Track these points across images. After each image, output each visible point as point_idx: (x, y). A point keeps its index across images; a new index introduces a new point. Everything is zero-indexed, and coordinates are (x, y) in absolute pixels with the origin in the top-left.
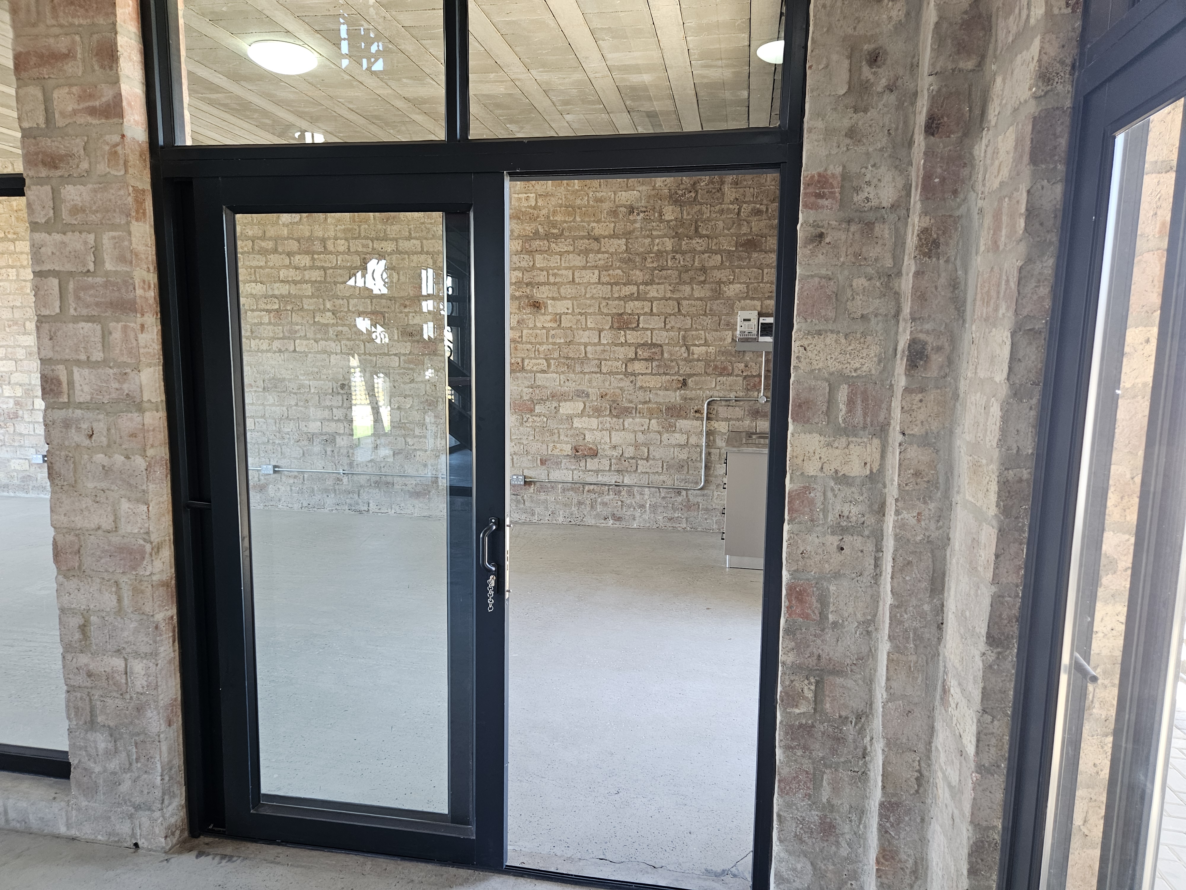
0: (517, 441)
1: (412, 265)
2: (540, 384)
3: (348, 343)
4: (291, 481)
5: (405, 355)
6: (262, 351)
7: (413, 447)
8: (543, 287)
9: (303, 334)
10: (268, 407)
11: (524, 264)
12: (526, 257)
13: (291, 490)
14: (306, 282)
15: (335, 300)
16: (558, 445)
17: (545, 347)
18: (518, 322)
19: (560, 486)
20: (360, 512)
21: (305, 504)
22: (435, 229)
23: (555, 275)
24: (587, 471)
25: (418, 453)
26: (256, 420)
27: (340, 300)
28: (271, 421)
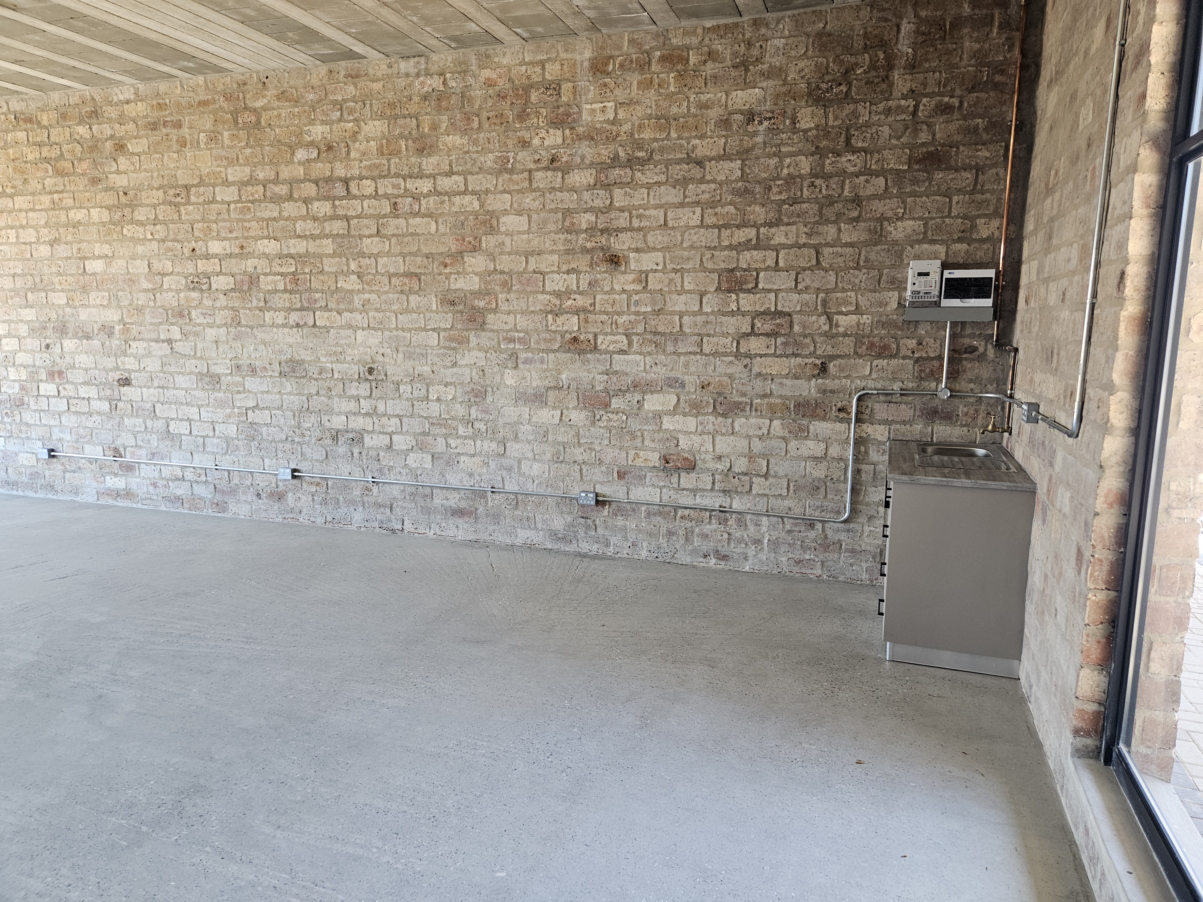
0: (587, 446)
1: (454, 209)
2: (618, 368)
3: (376, 314)
4: (313, 489)
5: (445, 330)
6: (278, 326)
7: (456, 451)
8: (624, 235)
9: (324, 304)
10: (285, 397)
11: (598, 203)
12: (602, 192)
13: (313, 499)
14: (327, 236)
15: (361, 259)
16: (642, 453)
17: (625, 318)
18: (590, 284)
19: (643, 509)
20: (393, 531)
21: (329, 519)
22: (483, 159)
23: (640, 217)
24: (680, 489)
25: (463, 458)
26: (273, 412)
27: (367, 259)
28: (289, 414)
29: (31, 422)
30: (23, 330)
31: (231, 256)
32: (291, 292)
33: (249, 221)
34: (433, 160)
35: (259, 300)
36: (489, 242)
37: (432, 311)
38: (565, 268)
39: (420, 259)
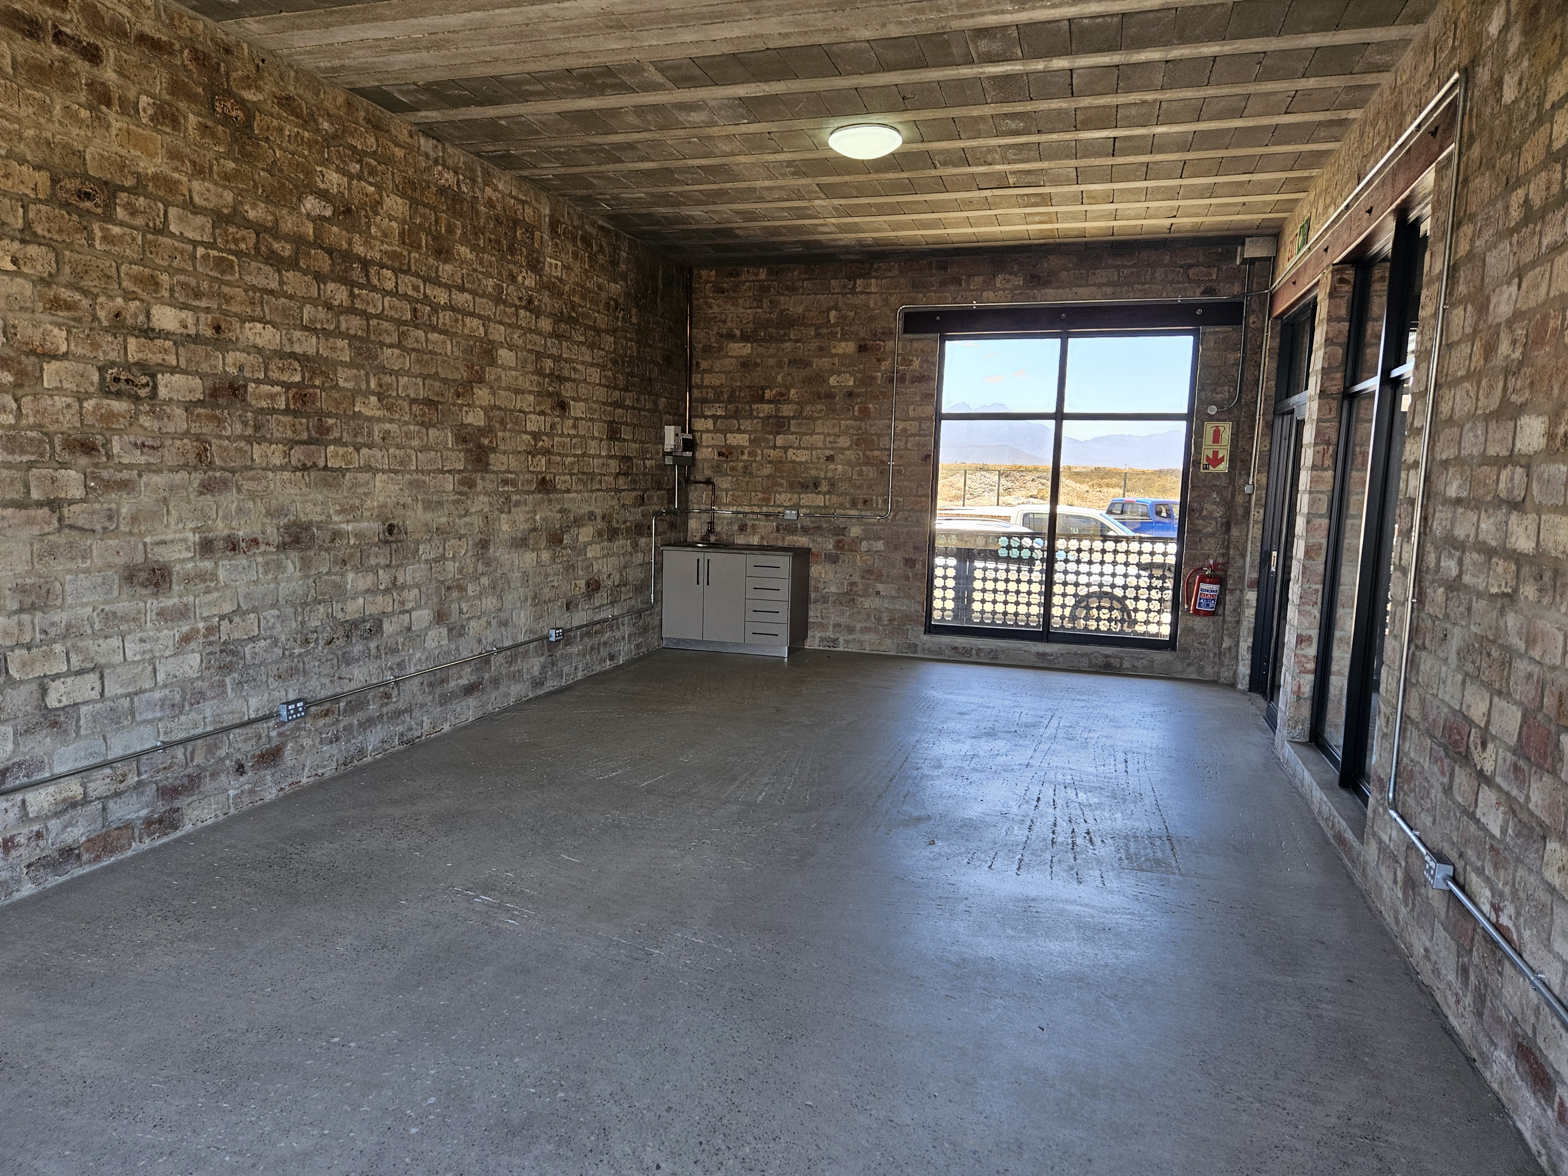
3: (397, 452)
5: (459, 472)
6: (275, 469)
7: (466, 616)
9: (337, 435)
10: (283, 585)
14: (342, 336)
15: (382, 375)
16: (578, 583)
17: (568, 459)
18: (551, 426)
19: (579, 633)
20: (412, 741)
22: (485, 282)
24: (594, 608)
25: (472, 623)
26: (263, 614)
27: (388, 376)
31: (196, 339)
32: (296, 414)
33: (228, 284)
34: (448, 267)
35: (245, 424)
36: (491, 374)
37: (448, 449)
39: (437, 384)
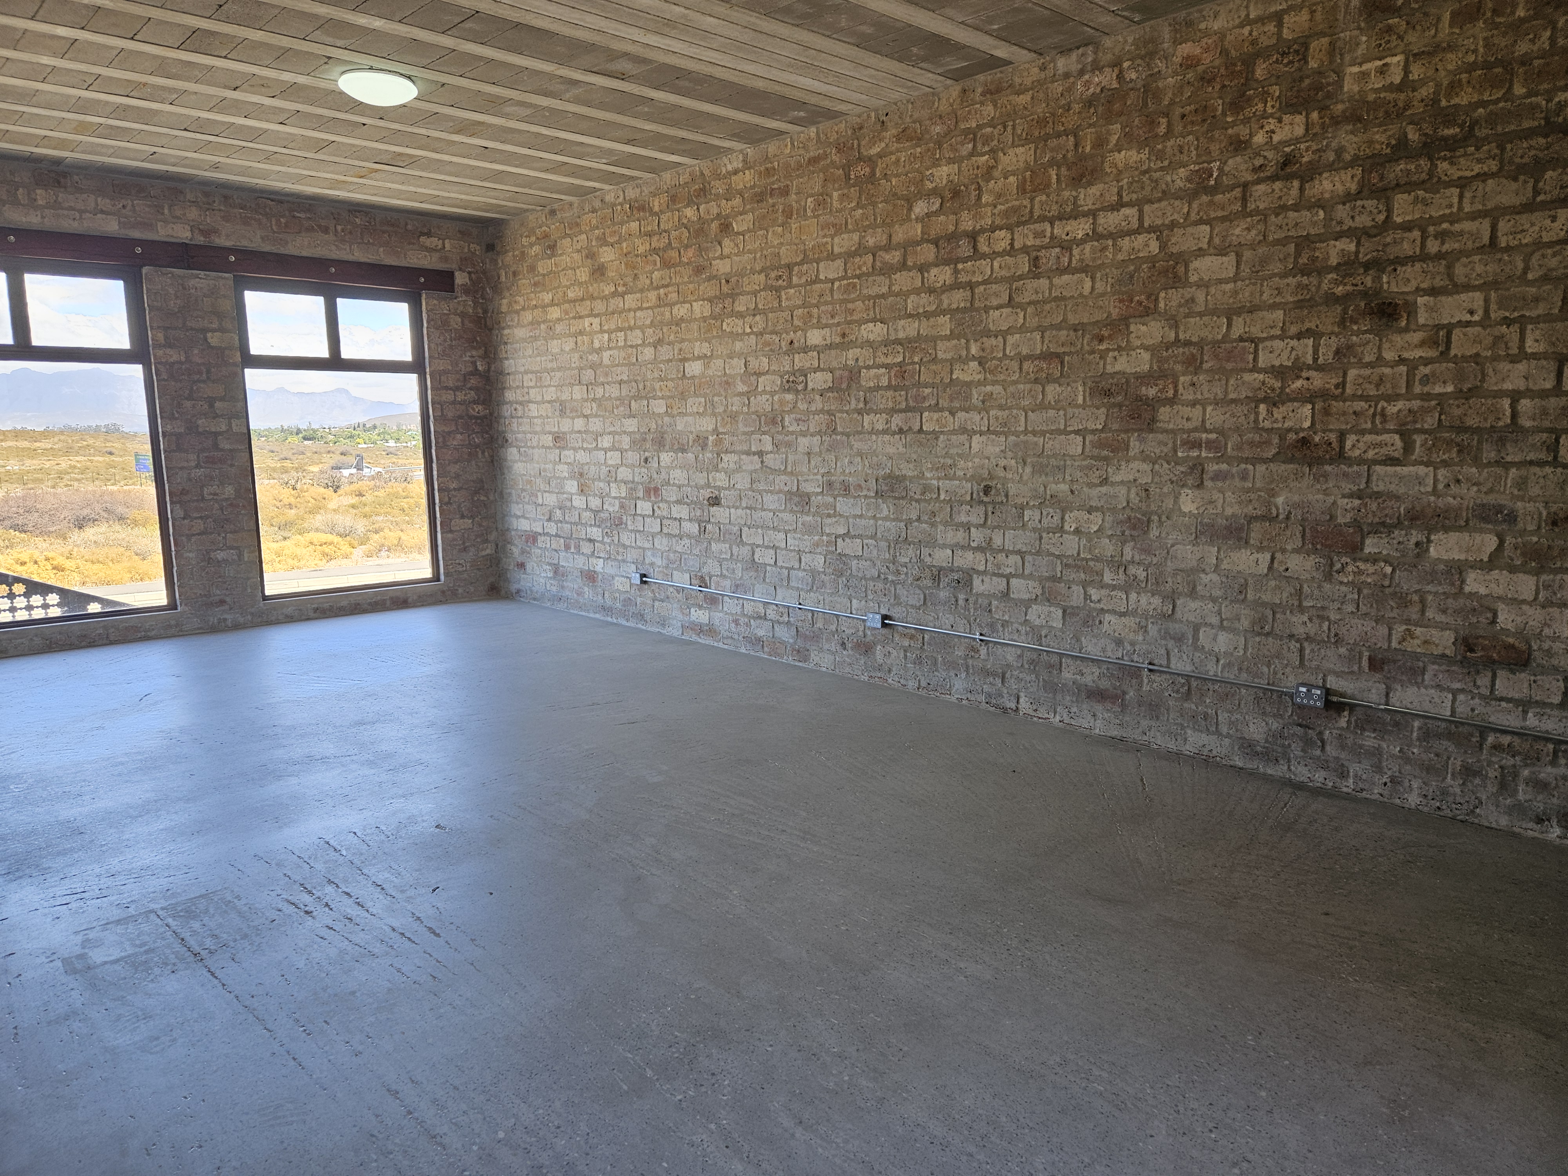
0: (1313, 612)
1: (1120, 257)
2: (1381, 487)
3: (1000, 413)
4: (906, 643)
5: (1094, 432)
6: (878, 433)
7: (1098, 606)
8: (1409, 269)
9: (933, 402)
10: (880, 522)
11: (1363, 221)
12: (1370, 204)
13: (906, 656)
14: (944, 312)
15: (985, 339)
16: (1419, 631)
17: (1400, 405)
18: (1337, 352)
19: (1416, 724)
20: (1005, 710)
21: (924, 684)
22: (1169, 178)
23: (1442, 236)
24: (1492, 697)
25: (1108, 617)
26: (865, 541)
27: (993, 339)
28: (883, 544)
29: (628, 543)
30: (626, 441)
31: (830, 347)
32: (896, 389)
33: (853, 301)
34: (1094, 190)
35: (858, 400)
36: (1170, 299)
37: (1077, 406)
38: (1293, 330)
39: (1065, 332)
